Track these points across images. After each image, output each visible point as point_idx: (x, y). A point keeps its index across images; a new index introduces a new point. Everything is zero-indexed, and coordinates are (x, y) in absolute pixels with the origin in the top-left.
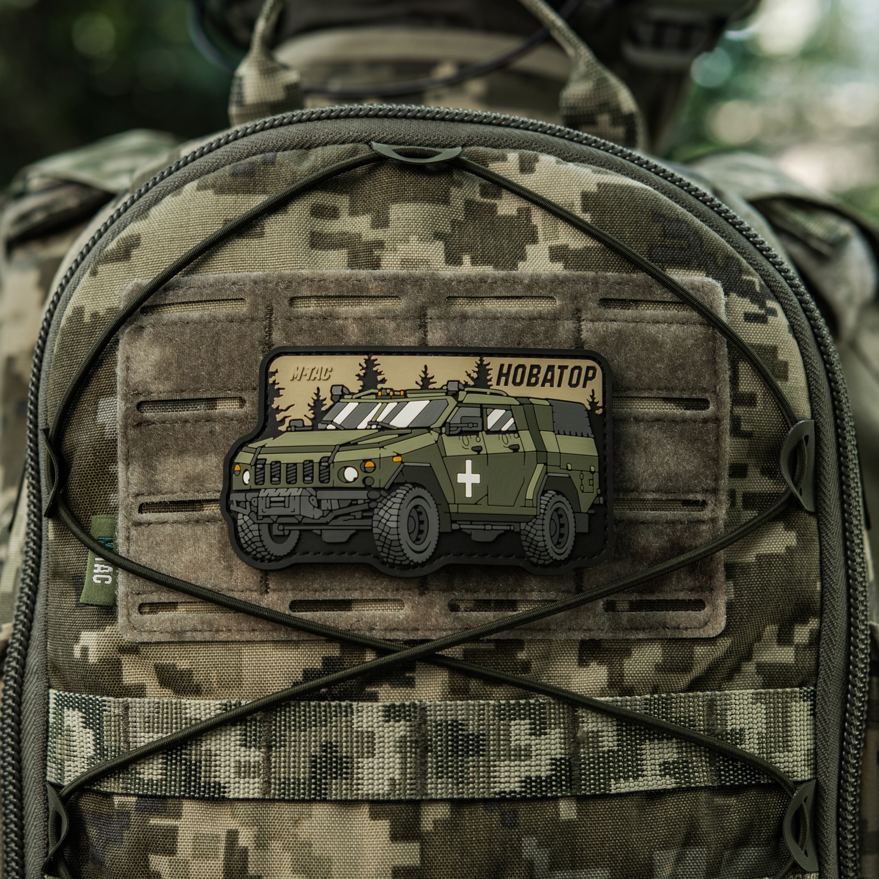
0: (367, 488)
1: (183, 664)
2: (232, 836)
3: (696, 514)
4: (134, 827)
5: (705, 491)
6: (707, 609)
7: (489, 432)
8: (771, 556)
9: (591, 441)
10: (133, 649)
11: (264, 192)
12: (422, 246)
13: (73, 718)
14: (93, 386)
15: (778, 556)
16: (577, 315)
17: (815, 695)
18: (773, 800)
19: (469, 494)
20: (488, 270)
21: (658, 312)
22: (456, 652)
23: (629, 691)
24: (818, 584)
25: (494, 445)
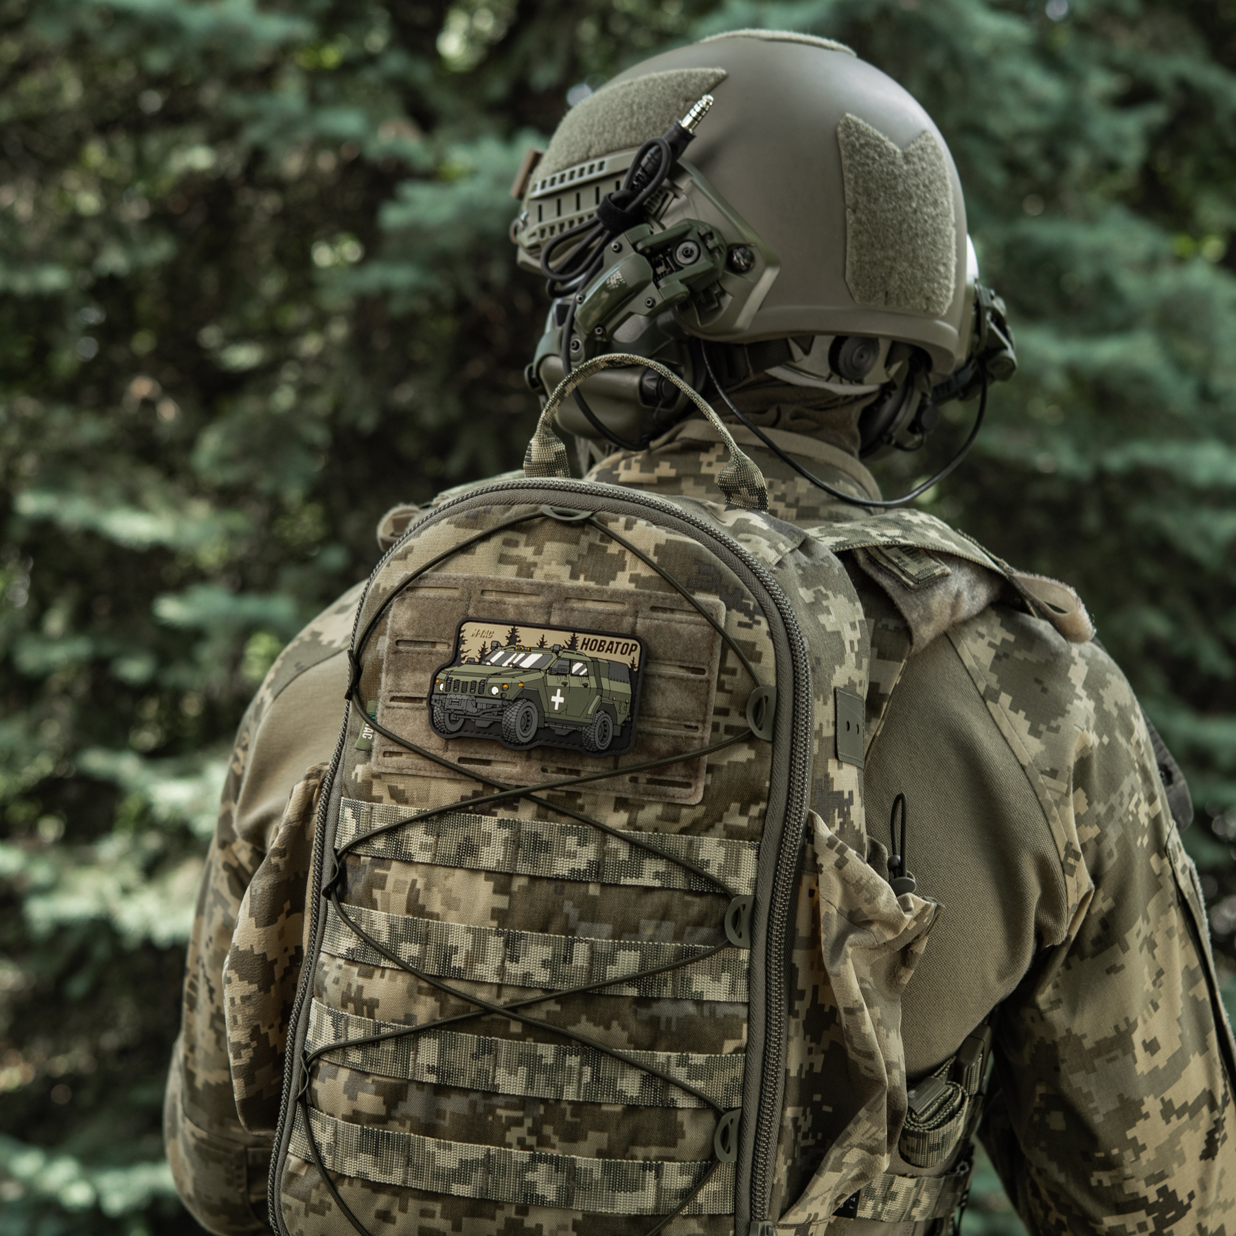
0: (502, 699)
1: (401, 787)
2: (414, 882)
3: (691, 734)
4: (367, 874)
5: (698, 721)
6: (693, 789)
7: (572, 675)
8: (737, 763)
9: (629, 686)
10: (378, 776)
11: (481, 529)
12: (558, 567)
13: (348, 813)
14: (378, 630)
15: (741, 763)
16: (636, 614)
17: (759, 847)
18: (723, 903)
19: (556, 708)
20: (592, 584)
21: (684, 617)
22: (542, 795)
23: (640, 829)
24: (767, 784)
25: (574, 682)
